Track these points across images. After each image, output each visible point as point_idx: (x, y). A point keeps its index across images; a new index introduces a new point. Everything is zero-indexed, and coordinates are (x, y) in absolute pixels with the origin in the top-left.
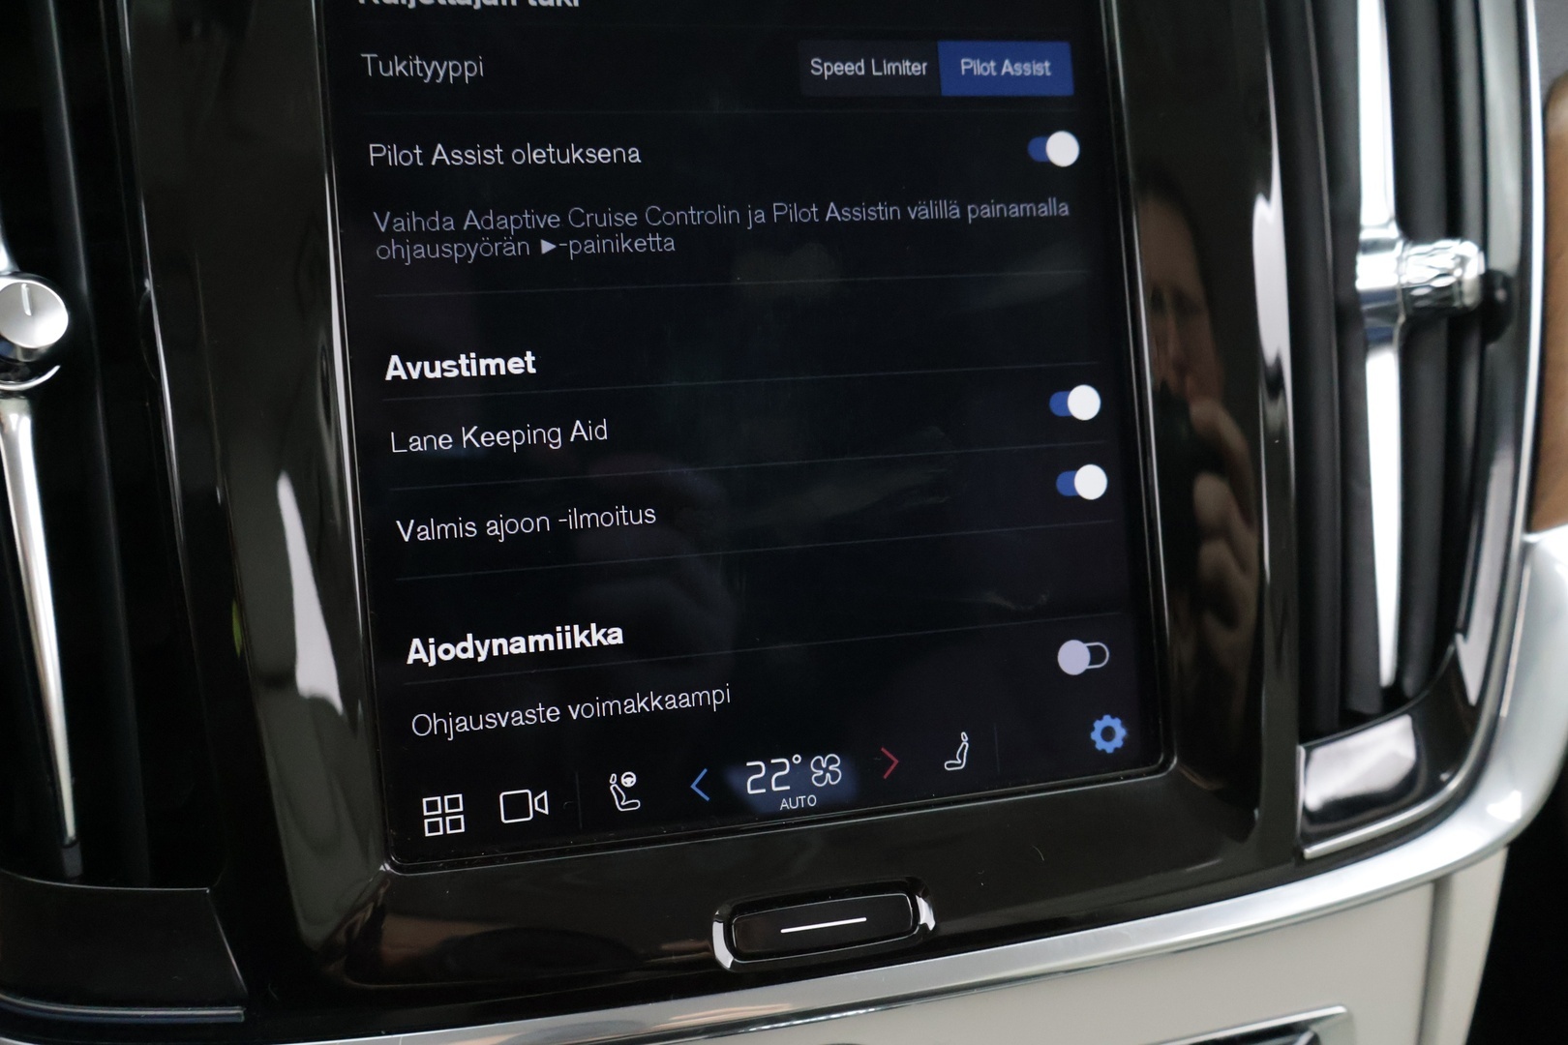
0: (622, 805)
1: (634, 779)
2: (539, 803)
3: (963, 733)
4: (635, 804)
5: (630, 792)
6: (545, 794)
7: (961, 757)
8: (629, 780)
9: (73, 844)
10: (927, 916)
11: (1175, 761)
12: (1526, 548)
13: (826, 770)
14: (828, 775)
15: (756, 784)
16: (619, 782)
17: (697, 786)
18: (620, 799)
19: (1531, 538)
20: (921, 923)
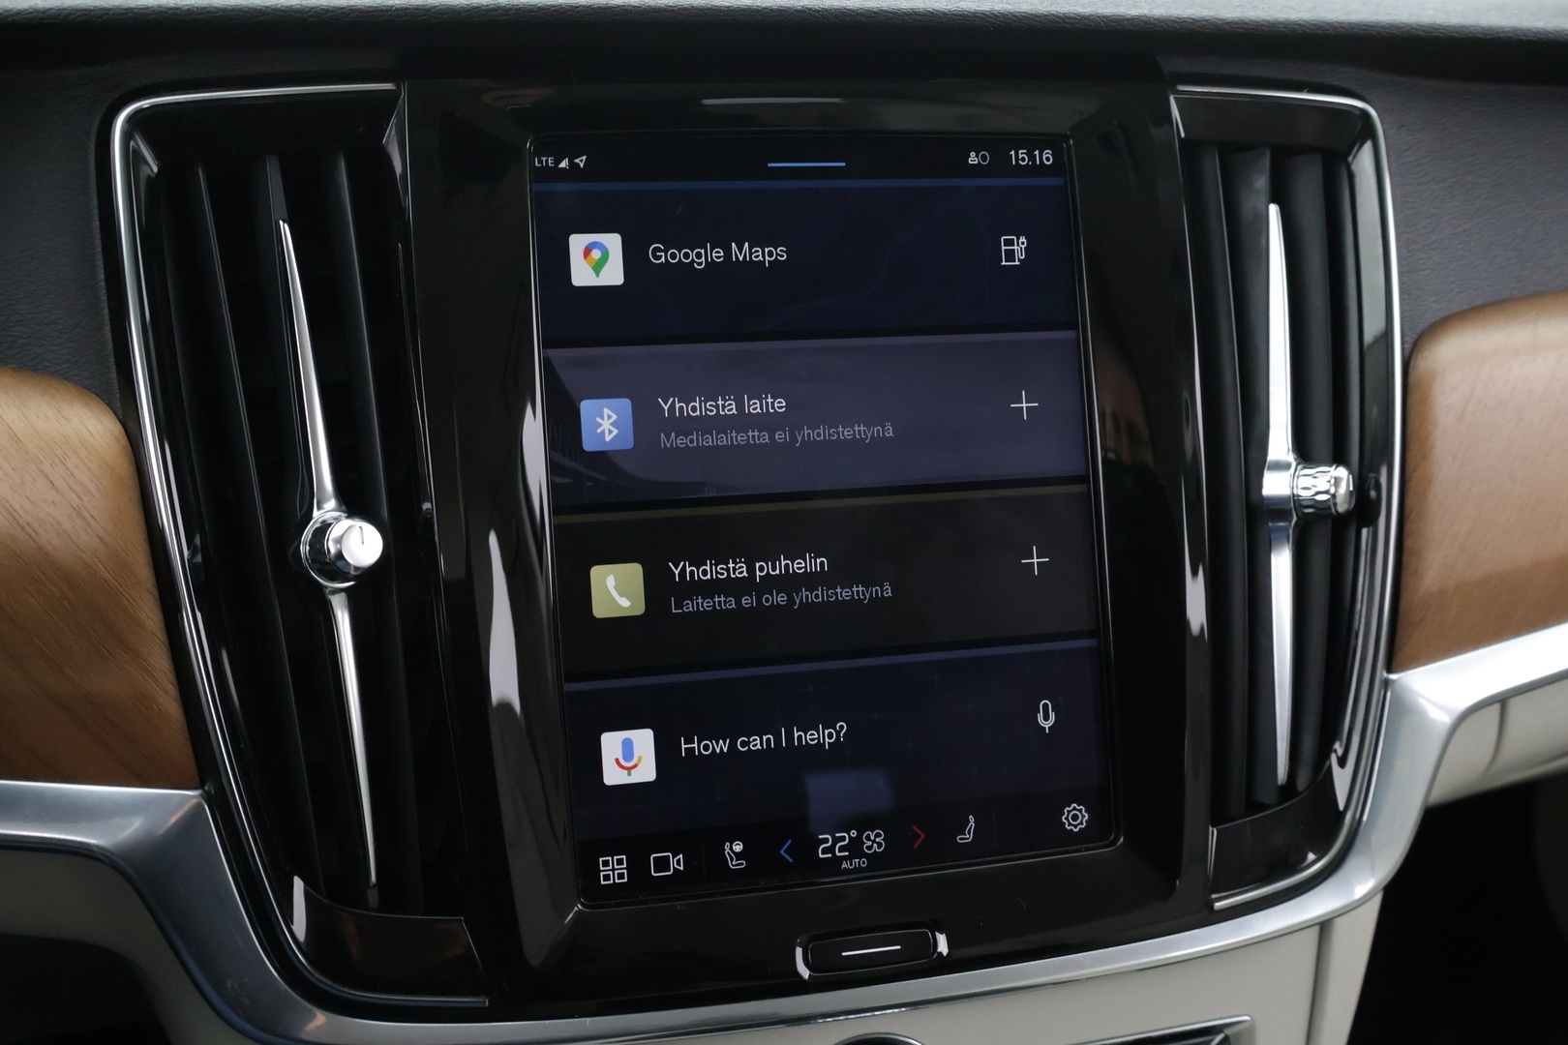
0: (733, 864)
1: (742, 847)
2: (677, 862)
3: (971, 816)
4: (742, 864)
5: (739, 856)
6: (681, 856)
7: (969, 834)
8: (738, 847)
9: (374, 886)
10: (943, 946)
11: (1122, 840)
12: (1386, 683)
13: (874, 841)
14: (875, 845)
15: (824, 851)
16: (731, 849)
17: (785, 852)
18: (732, 860)
19: (1393, 677)
20: (939, 950)
